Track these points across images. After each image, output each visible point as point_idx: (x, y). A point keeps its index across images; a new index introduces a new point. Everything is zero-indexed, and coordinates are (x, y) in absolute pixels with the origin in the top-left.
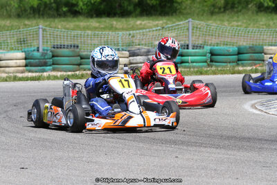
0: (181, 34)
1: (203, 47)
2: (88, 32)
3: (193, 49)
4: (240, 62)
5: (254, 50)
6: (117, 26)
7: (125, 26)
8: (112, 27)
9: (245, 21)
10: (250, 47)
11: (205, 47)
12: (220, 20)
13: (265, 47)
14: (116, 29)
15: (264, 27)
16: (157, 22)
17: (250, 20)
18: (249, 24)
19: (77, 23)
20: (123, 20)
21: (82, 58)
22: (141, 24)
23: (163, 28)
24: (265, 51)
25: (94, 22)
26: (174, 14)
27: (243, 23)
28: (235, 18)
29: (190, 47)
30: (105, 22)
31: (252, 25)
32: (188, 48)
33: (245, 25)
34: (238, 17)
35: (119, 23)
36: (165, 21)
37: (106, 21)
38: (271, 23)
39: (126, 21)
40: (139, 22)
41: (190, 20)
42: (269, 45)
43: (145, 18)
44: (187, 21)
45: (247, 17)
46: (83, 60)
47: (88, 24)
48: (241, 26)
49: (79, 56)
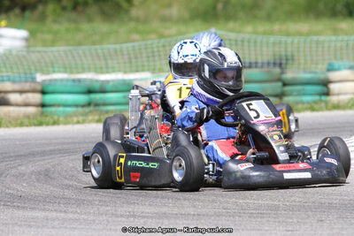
21: (285, 84)
49: (279, 80)
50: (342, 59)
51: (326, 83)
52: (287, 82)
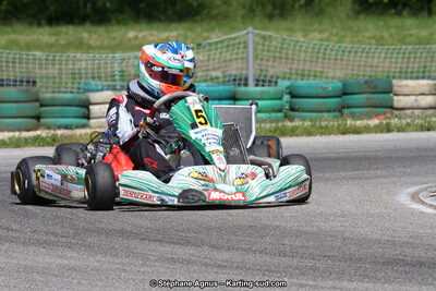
0: (234, 56)
1: (276, 82)
2: (35, 53)
3: (257, 85)
4: (346, 111)
5: (375, 87)
6: (92, 42)
7: (106, 43)
8: (82, 43)
9: (334, 31)
10: (366, 82)
11: (280, 82)
12: (288, 30)
13: (394, 82)
14: (90, 48)
15: (373, 41)
16: (166, 34)
17: (343, 29)
18: (344, 37)
19: (13, 36)
20: (101, 29)
21: (42, 106)
22: (136, 38)
23: (199, 45)
24: (396, 89)
25: (44, 34)
26: (198, 18)
27: (332, 34)
28: (316, 25)
29: (251, 81)
30: (67, 34)
31: (348, 39)
32: (246, 85)
33: (336, 39)
34: (320, 24)
35: (94, 36)
36: (181, 32)
37: (69, 32)
38: (386, 34)
39: (107, 32)
40: (131, 34)
41: (250, 29)
42: (400, 78)
43: (144, 25)
44: (245, 32)
45: (337, 24)
46: (43, 109)
47: (35, 37)
48: (327, 40)
49: (37, 100)
50: (100, 78)
51: (86, 105)
52: (44, 103)
